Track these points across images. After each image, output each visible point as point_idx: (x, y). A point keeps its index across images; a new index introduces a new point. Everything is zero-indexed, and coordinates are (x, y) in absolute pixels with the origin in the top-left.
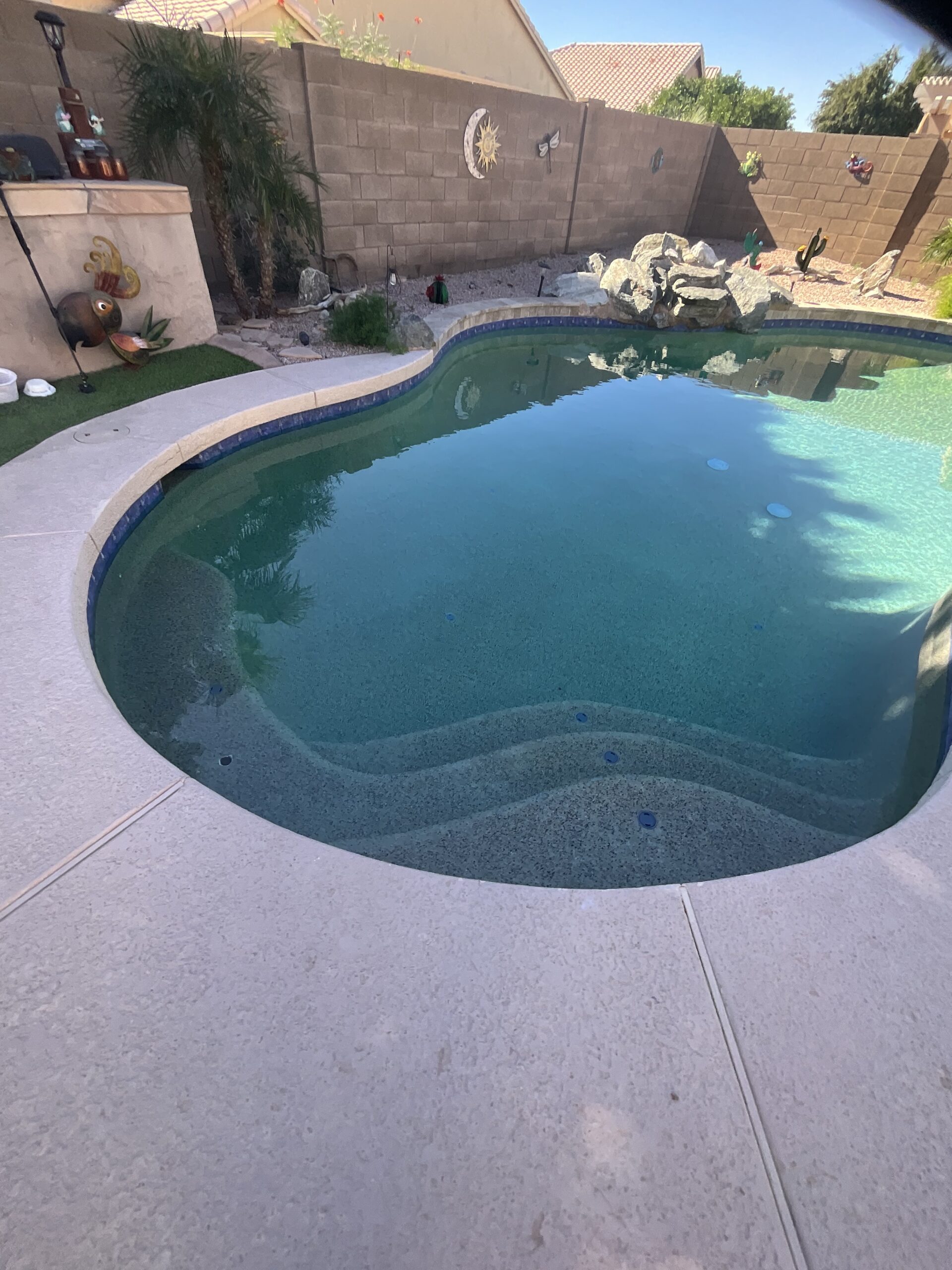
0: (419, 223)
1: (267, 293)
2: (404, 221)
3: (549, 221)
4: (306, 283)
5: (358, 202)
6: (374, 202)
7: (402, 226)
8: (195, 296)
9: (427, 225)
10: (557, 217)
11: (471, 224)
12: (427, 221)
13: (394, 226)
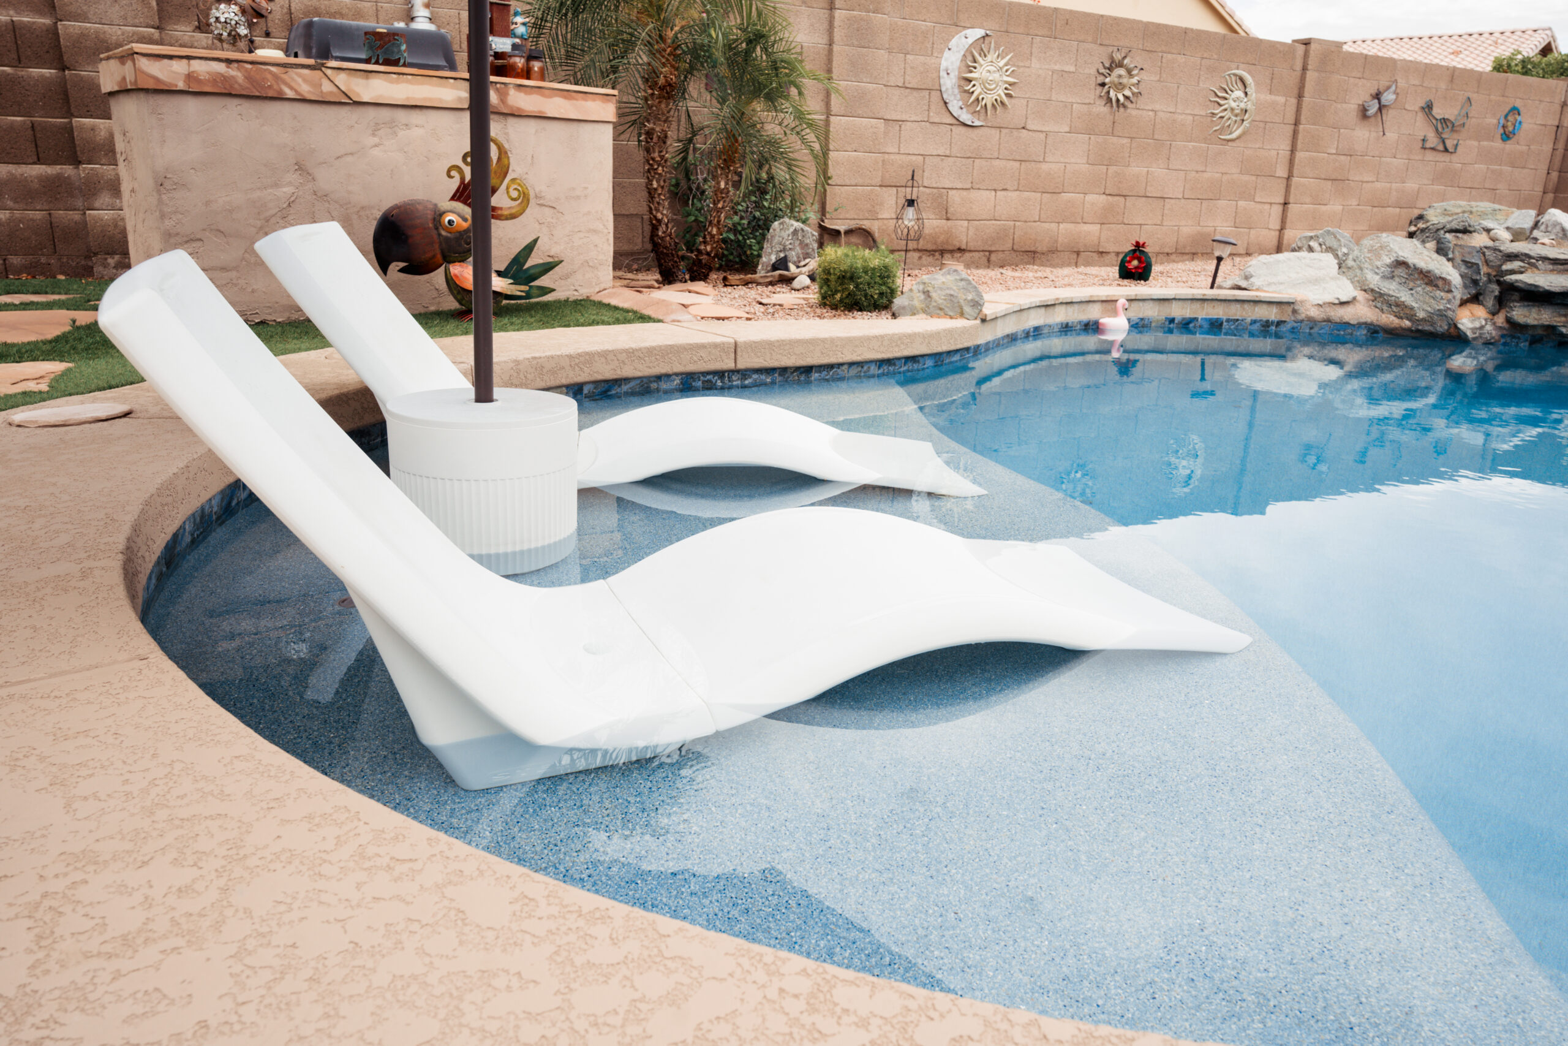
0: (995, 190)
1: (709, 248)
2: (969, 186)
3: (1241, 203)
4: (777, 239)
5: (892, 157)
6: (921, 158)
7: (965, 193)
8: (590, 231)
9: (1010, 194)
10: (1257, 199)
11: (1090, 198)
12: (1008, 187)
13: (951, 192)
